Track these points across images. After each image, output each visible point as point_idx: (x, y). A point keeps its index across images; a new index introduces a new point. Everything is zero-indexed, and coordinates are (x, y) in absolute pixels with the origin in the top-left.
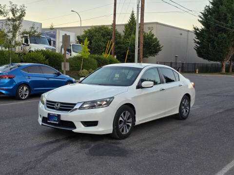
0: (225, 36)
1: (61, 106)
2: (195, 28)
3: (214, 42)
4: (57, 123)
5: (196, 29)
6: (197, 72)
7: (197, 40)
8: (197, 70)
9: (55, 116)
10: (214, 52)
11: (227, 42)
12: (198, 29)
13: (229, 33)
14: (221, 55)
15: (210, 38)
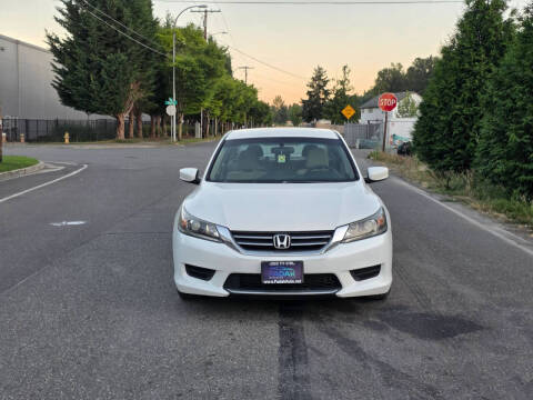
0: (123, 57)
1: (293, 241)
2: (50, 37)
3: (100, 71)
4: (299, 282)
5: (53, 40)
6: (67, 141)
7: (60, 66)
8: (67, 135)
9: (289, 266)
10: (101, 95)
11: (128, 71)
12: (57, 40)
13: (129, 51)
14: (118, 101)
15: (89, 61)
